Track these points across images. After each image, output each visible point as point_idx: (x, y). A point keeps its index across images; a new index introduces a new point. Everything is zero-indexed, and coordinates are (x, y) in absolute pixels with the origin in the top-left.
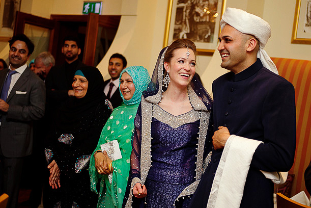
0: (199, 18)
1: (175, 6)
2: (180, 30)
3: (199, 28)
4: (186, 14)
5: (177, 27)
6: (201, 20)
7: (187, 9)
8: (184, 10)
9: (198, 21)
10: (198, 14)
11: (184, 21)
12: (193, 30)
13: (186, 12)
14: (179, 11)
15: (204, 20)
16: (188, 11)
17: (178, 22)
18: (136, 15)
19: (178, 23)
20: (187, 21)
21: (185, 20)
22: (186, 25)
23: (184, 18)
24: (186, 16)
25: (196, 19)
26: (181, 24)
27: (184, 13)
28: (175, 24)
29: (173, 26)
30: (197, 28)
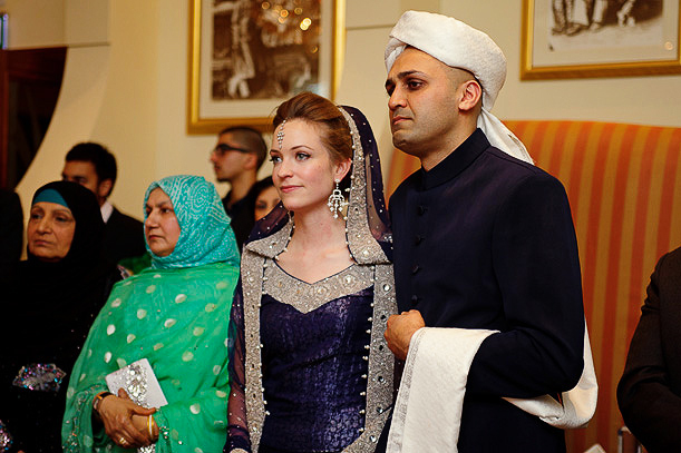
0: (274, 36)
1: (210, 11)
2: (228, 73)
3: (278, 63)
4: (239, 30)
5: (220, 64)
6: (282, 42)
7: (240, 18)
8: (235, 17)
9: (273, 44)
10: (272, 27)
11: (235, 47)
12: (262, 68)
13: (238, 23)
14: (222, 23)
15: (289, 40)
16: (245, 21)
17: (221, 50)
18: (106, 44)
19: (221, 55)
20: (245, 47)
21: (240, 45)
22: (244, 59)
23: (236, 39)
24: (240, 35)
25: (269, 40)
26: (229, 55)
27: (235, 28)
28: (215, 57)
29: (208, 65)
30: (274, 65)
